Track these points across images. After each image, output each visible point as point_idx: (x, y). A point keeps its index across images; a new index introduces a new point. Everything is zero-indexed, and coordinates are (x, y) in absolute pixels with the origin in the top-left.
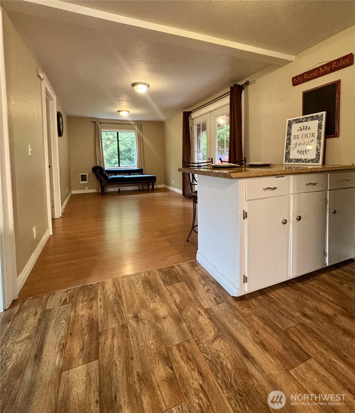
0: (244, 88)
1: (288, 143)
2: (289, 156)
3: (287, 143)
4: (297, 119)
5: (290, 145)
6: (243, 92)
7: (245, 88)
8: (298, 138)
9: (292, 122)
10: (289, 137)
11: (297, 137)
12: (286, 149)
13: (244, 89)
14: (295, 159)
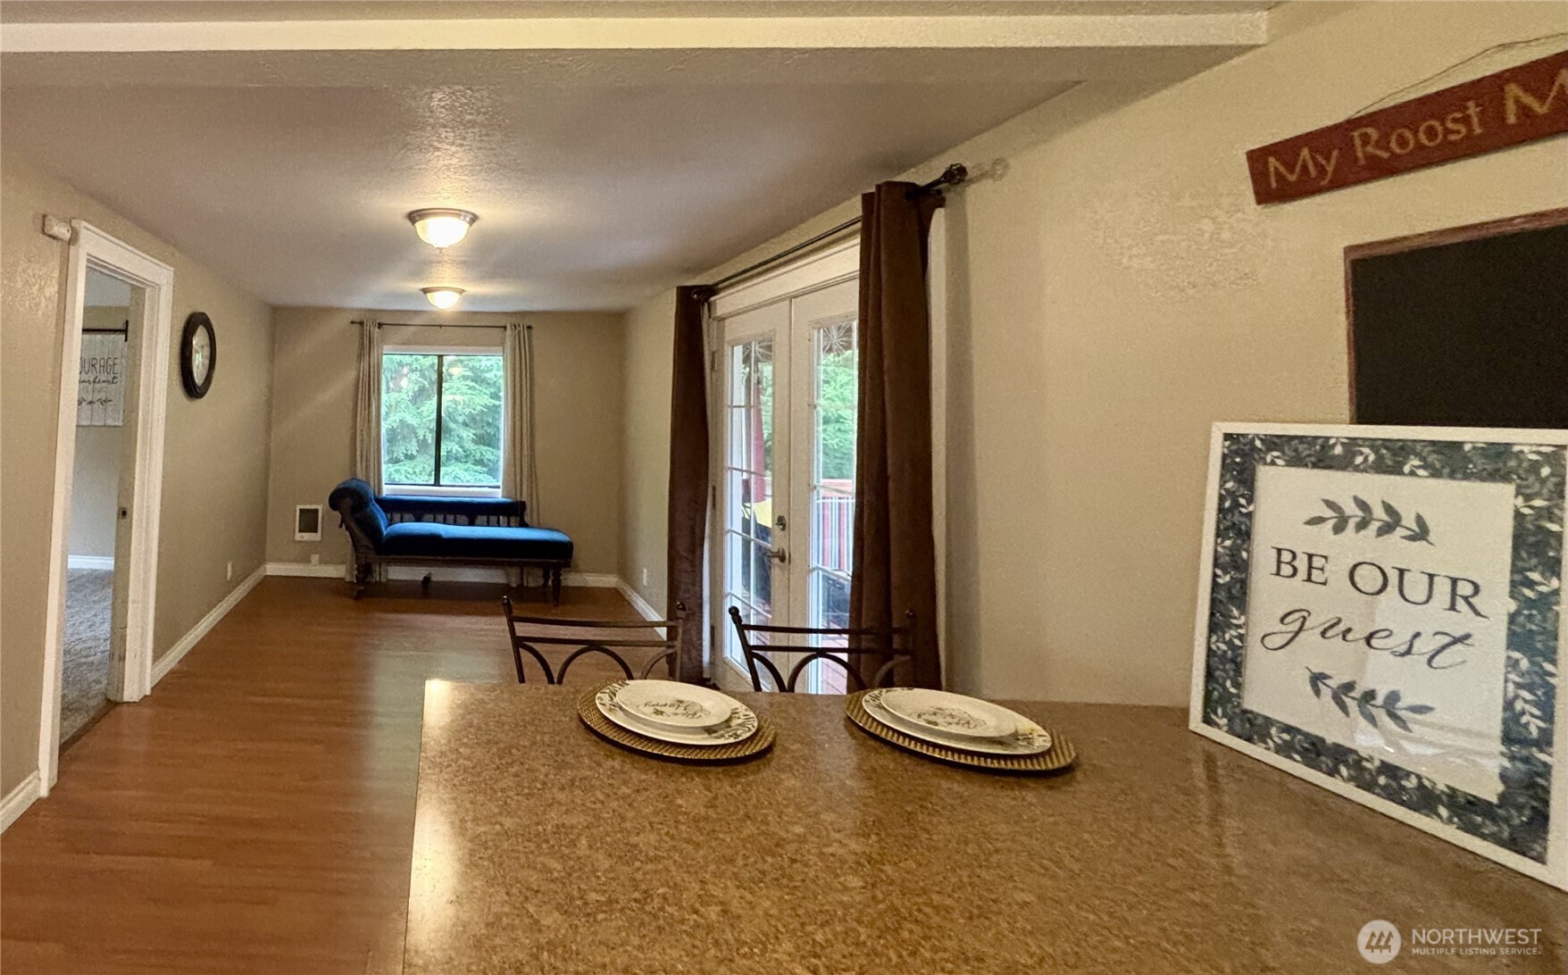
0: (943, 200)
1: (1228, 587)
2: (1237, 685)
3: (1215, 586)
4: (1301, 439)
5: (1243, 609)
6: (939, 219)
7: (949, 196)
8: (1316, 575)
9: (1254, 448)
10: (1234, 552)
11: (1301, 563)
12: (1214, 628)
13: (941, 204)
14: (1288, 729)
